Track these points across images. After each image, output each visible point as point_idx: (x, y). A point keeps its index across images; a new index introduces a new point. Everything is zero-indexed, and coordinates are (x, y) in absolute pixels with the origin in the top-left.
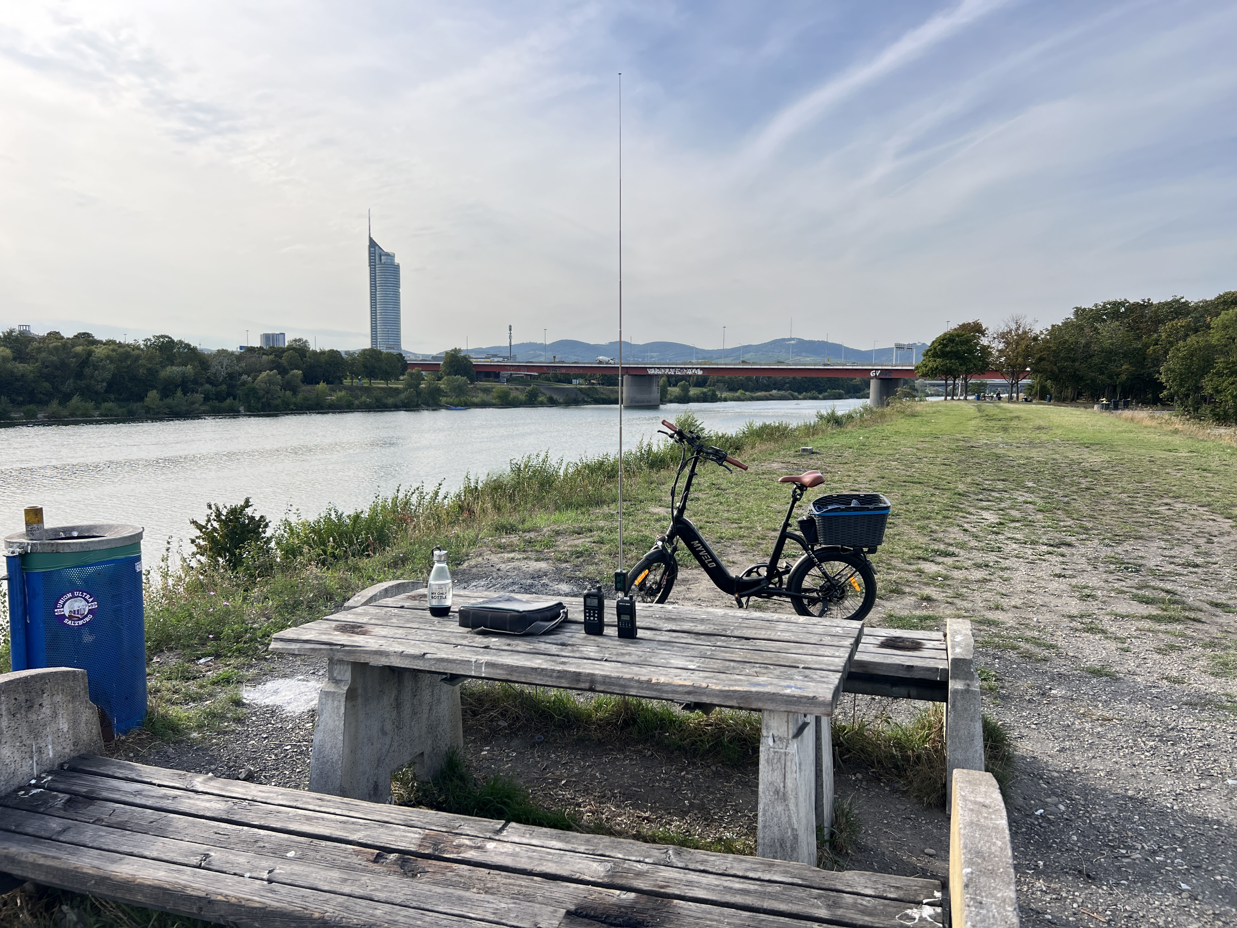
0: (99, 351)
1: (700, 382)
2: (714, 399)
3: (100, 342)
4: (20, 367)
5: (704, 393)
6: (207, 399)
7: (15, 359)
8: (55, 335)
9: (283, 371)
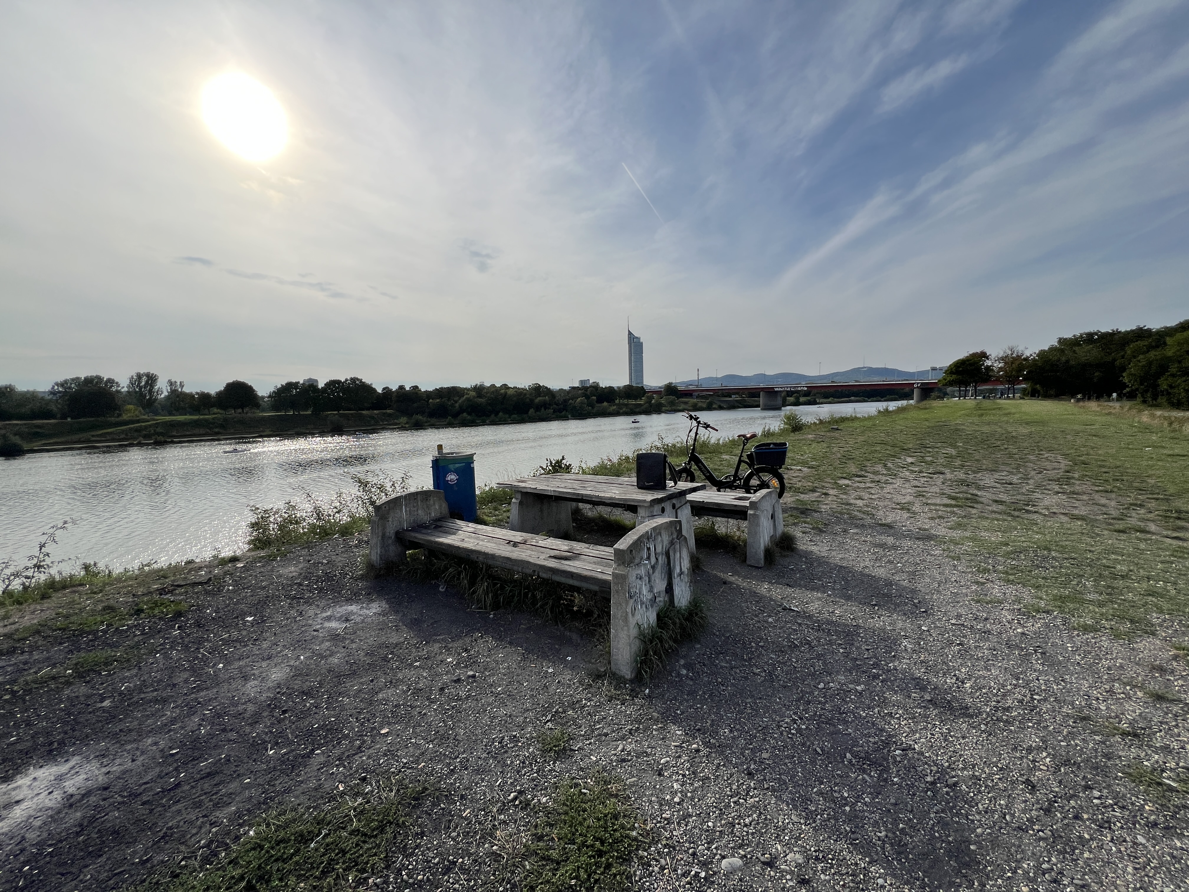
0: (510, 392)
2: (815, 403)
3: (511, 388)
4: (480, 400)
5: (809, 400)
6: (554, 412)
7: (478, 397)
8: (493, 386)
9: (587, 397)
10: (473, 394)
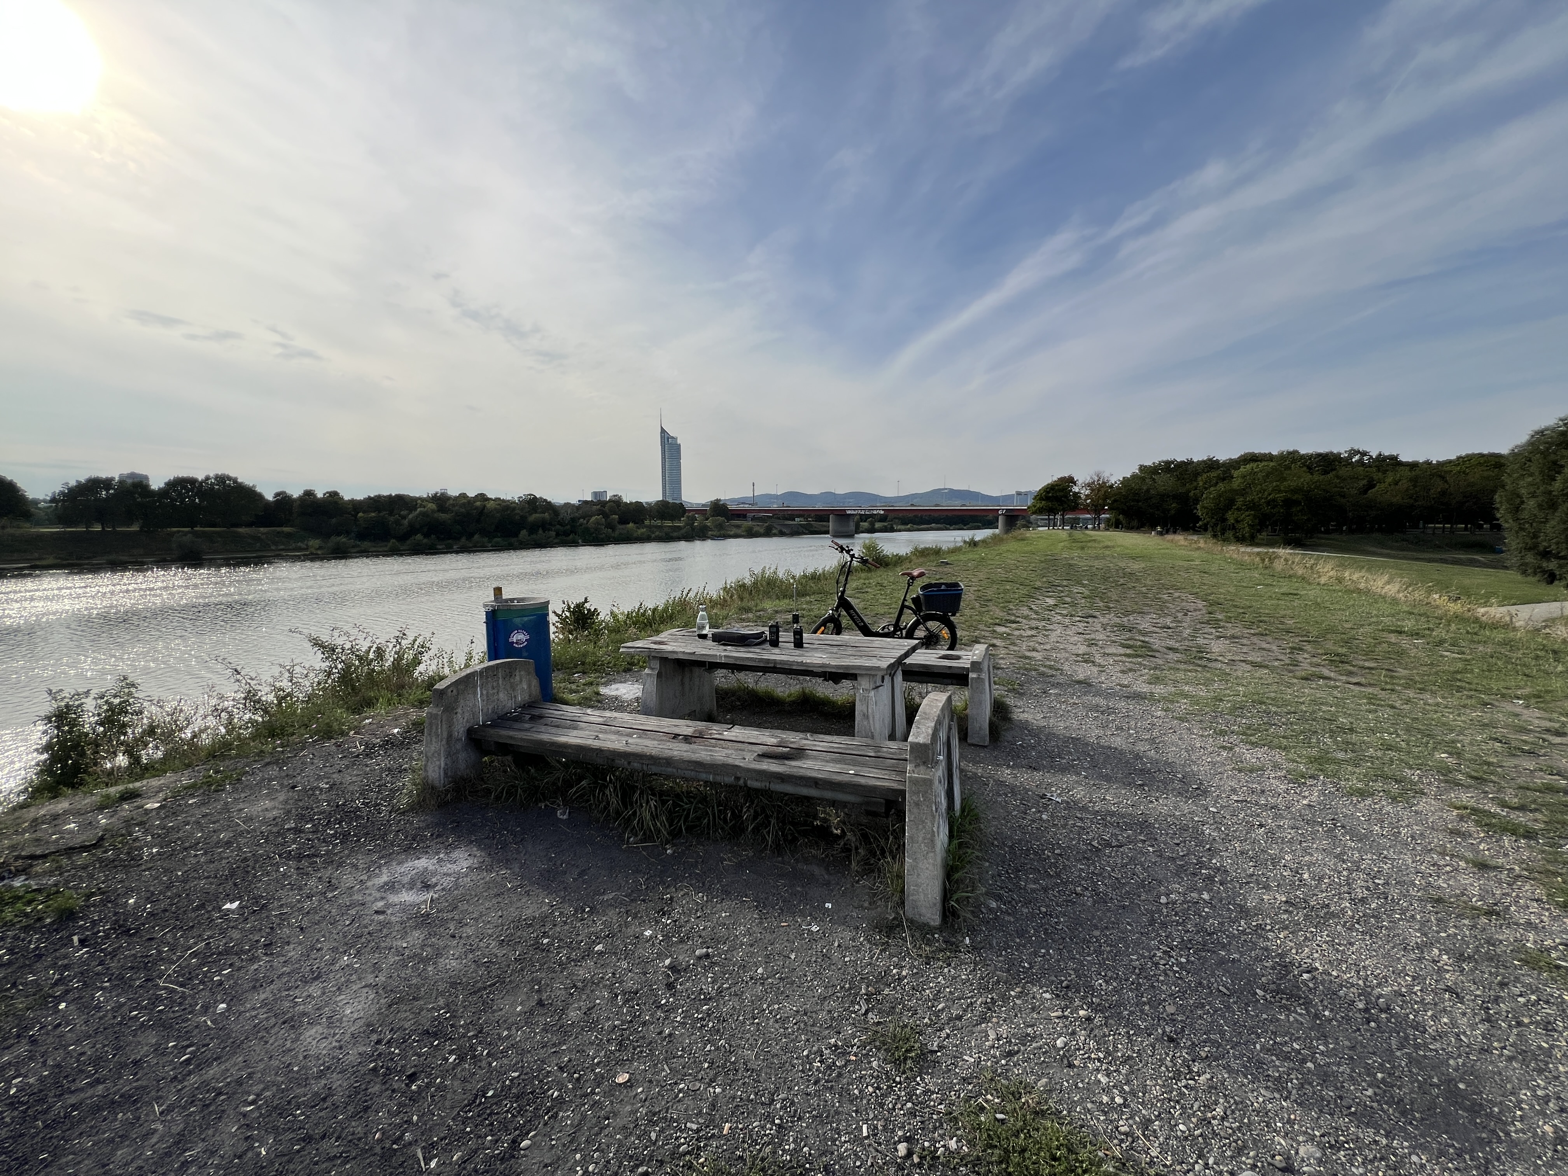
0: (490, 505)
1: (883, 518)
2: (892, 530)
3: (491, 499)
4: (443, 516)
5: (885, 527)
6: (558, 535)
7: (439, 511)
8: (463, 496)
9: (606, 516)
10: (432, 506)
